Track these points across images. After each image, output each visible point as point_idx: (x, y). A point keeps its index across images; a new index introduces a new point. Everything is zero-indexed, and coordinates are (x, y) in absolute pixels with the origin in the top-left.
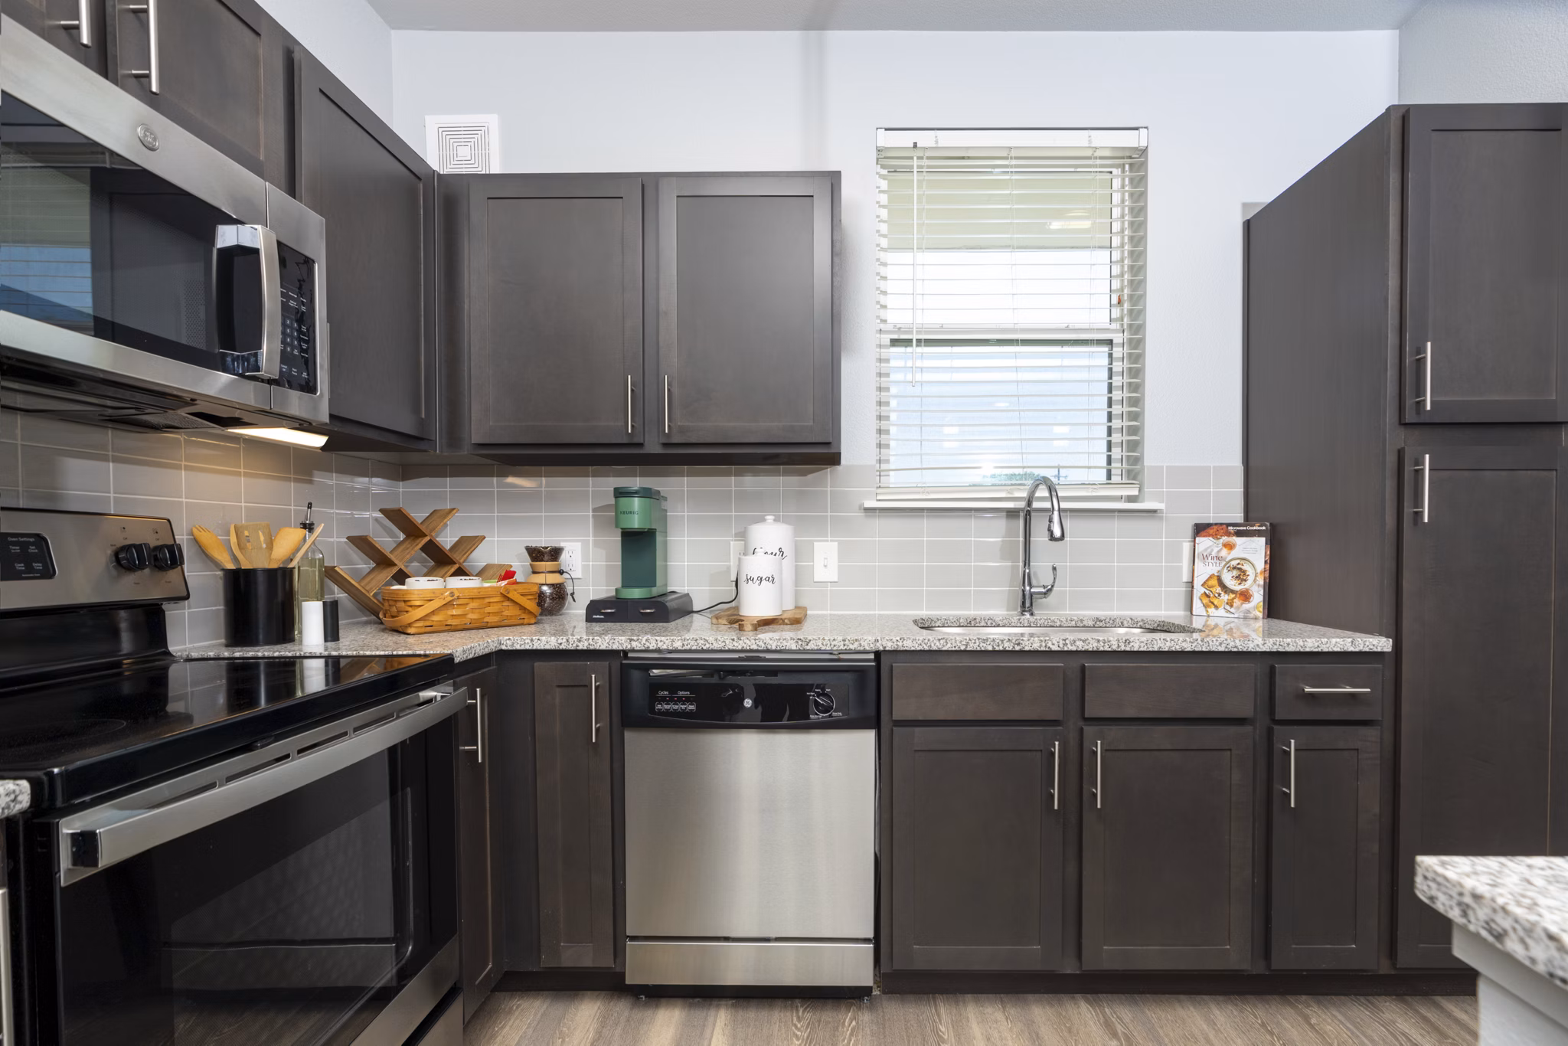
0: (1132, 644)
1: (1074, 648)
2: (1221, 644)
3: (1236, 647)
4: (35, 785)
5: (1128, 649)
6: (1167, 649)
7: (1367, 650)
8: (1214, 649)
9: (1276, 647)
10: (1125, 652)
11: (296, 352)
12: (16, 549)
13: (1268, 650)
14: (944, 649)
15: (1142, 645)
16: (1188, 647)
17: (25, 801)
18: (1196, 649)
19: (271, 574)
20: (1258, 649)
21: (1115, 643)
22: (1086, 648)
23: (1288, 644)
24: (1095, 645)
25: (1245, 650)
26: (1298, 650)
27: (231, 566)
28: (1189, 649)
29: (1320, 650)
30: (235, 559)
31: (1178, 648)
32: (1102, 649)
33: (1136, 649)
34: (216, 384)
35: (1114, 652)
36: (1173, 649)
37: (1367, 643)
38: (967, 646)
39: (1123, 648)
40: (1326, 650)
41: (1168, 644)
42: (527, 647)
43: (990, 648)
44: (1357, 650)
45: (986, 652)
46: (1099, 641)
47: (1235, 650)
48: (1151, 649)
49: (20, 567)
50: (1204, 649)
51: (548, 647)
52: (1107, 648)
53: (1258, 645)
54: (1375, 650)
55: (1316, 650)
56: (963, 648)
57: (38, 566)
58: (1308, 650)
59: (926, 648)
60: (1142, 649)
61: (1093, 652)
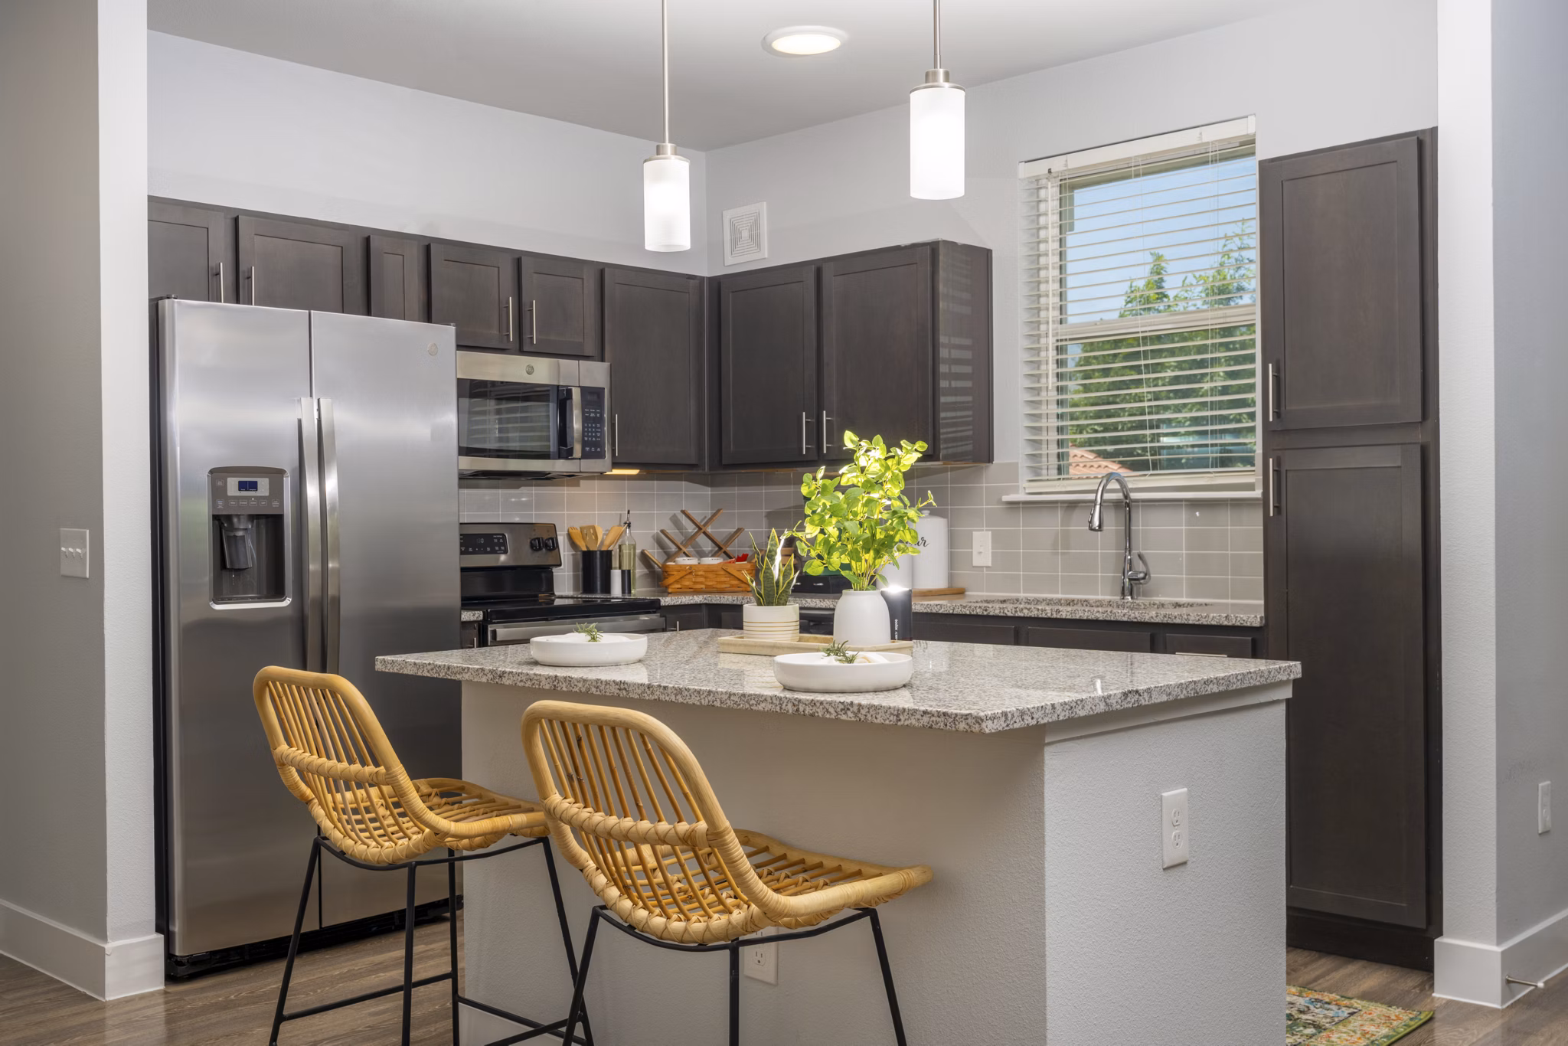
0: (1061, 613)
1: (1021, 615)
2: (1124, 615)
3: (1136, 618)
4: (484, 612)
5: (1058, 617)
6: (1085, 618)
7: (1238, 624)
8: (1119, 619)
9: (1166, 619)
10: (1056, 619)
11: (594, 439)
12: (496, 541)
13: (1160, 621)
14: (940, 612)
15: (1068, 614)
16: (1101, 617)
17: (481, 618)
18: (1107, 619)
19: (602, 552)
20: (1152, 621)
21: (1049, 611)
22: (1030, 614)
23: (1175, 617)
24: (1036, 612)
25: (1143, 620)
26: (1183, 622)
27: (585, 549)
28: (1101, 619)
29: (1200, 622)
30: (587, 547)
31: (1093, 617)
32: (1040, 616)
33: (1064, 617)
34: (559, 466)
35: (1049, 619)
36: (1090, 618)
37: (1239, 619)
38: (953, 610)
39: (1055, 616)
40: (1205, 623)
41: (1086, 614)
42: (718, 602)
43: (968, 613)
44: (1230, 624)
45: (965, 615)
46: (1038, 610)
47: (1135, 620)
48: (1074, 617)
49: (497, 548)
50: (1112, 619)
51: (728, 603)
52: (1044, 616)
53: (1152, 617)
54: (1245, 624)
55: (1197, 623)
56: (951, 612)
57: (503, 548)
58: (1191, 622)
59: (929, 611)
60: (1068, 617)
61: (1034, 618)
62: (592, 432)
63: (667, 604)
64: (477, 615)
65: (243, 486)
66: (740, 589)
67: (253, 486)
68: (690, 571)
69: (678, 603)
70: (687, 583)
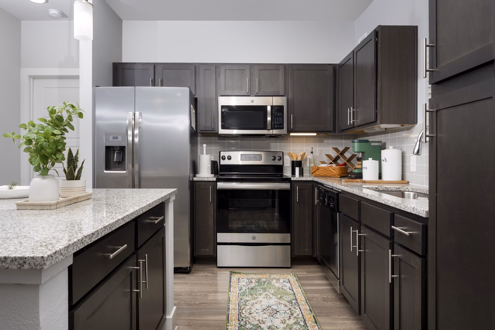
11: (279, 123)
12: (258, 157)
49: (258, 159)
57: (260, 159)
62: (278, 121)
63: (295, 180)
64: (213, 179)
65: (114, 138)
66: (335, 176)
67: (117, 138)
68: (317, 169)
69: (300, 180)
70: (318, 173)
